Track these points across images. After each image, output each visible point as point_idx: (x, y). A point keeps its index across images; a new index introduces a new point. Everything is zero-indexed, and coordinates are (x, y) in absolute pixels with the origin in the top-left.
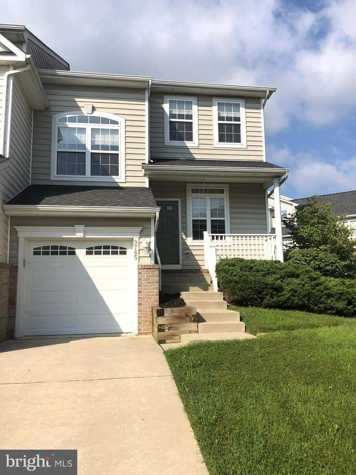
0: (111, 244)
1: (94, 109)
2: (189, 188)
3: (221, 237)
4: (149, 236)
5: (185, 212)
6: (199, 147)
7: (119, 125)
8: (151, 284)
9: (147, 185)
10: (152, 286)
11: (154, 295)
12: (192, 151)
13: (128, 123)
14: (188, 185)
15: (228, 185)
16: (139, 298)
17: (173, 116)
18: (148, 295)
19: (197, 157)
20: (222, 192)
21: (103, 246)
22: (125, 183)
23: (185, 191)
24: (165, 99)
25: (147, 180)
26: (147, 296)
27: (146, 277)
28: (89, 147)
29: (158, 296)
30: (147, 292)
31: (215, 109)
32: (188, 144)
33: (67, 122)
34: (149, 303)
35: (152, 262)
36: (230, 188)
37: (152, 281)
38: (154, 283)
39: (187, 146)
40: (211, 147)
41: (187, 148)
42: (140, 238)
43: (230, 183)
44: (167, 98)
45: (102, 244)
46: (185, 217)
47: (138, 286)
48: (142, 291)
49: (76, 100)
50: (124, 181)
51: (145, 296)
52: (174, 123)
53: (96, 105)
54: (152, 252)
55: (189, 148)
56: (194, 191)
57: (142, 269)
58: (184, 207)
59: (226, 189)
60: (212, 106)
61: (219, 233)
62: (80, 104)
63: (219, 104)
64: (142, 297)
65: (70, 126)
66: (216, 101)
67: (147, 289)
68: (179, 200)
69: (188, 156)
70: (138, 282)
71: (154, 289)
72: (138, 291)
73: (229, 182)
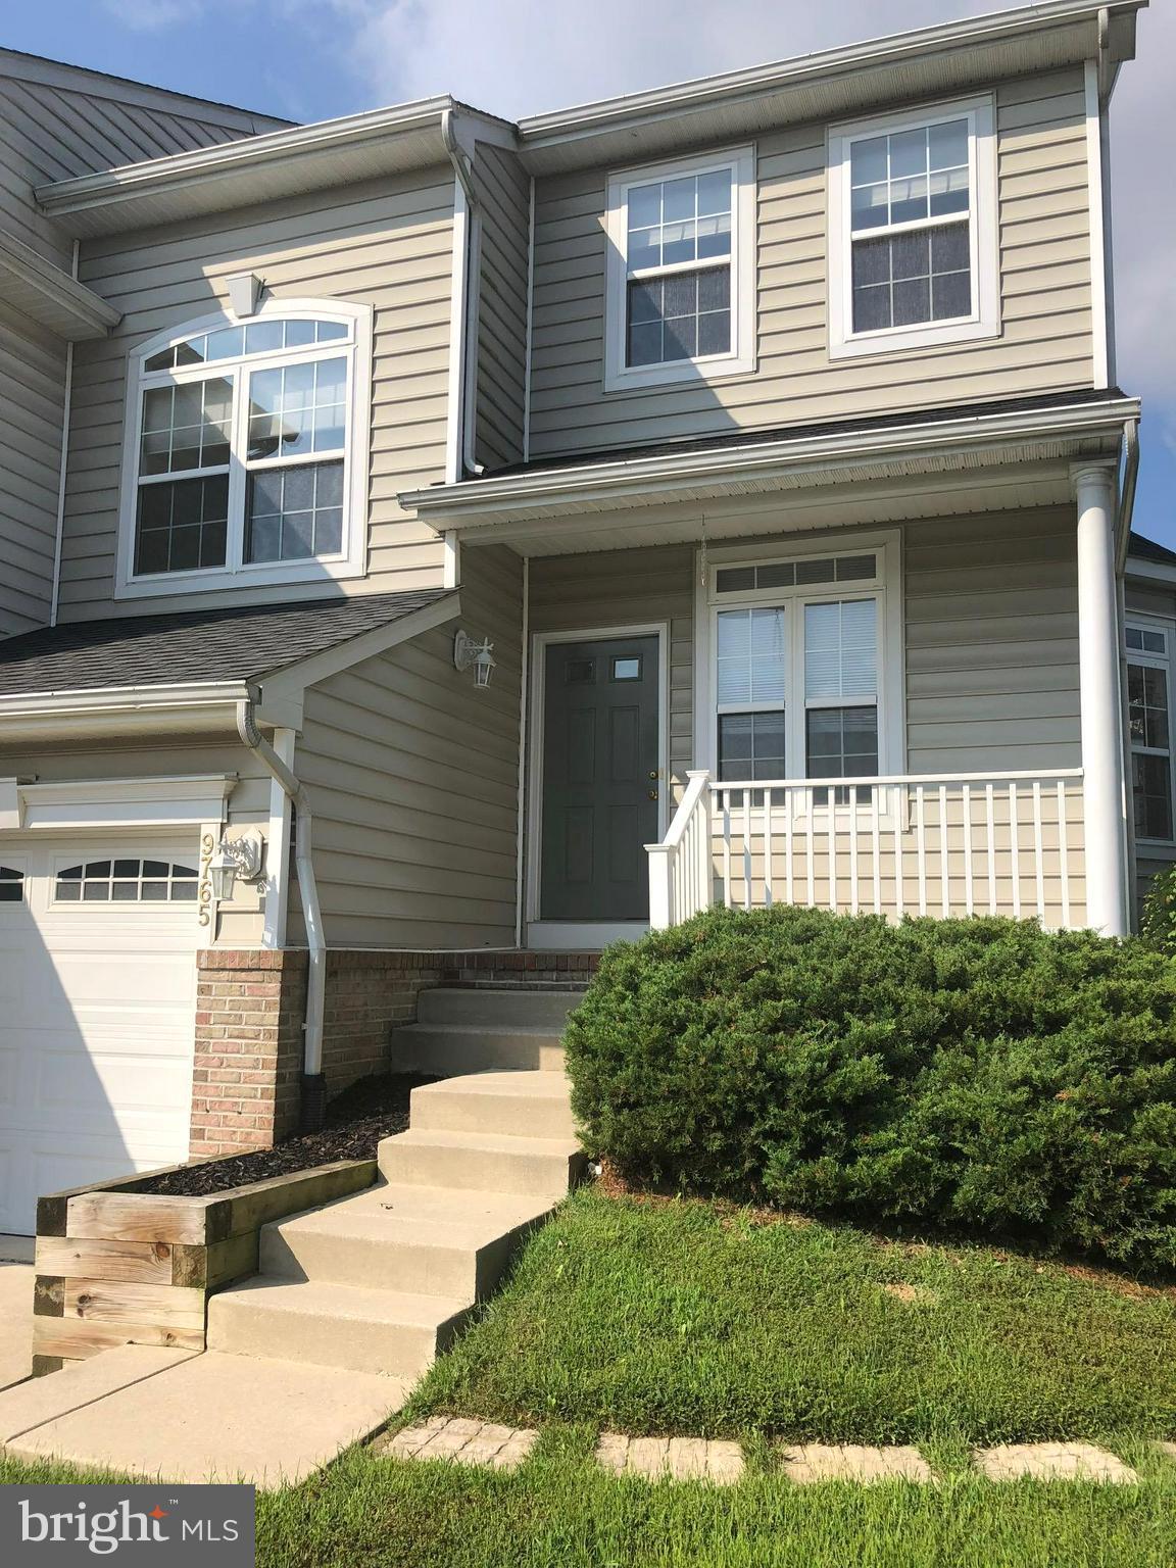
0: (142, 854)
1: (261, 292)
2: (707, 569)
3: (864, 794)
4: (262, 813)
5: (684, 683)
6: (757, 372)
7: (350, 339)
8: (244, 1041)
9: (448, 579)
10: (247, 1052)
11: (255, 1097)
12: (725, 397)
13: (386, 323)
14: (703, 556)
15: (896, 533)
16: (195, 1104)
17: (642, 253)
18: (231, 1092)
19: (746, 419)
20: (863, 568)
21: (116, 862)
22: (367, 576)
23: (689, 588)
24: (612, 191)
25: (448, 556)
26: (226, 1096)
27: (227, 1007)
28: (239, 448)
29: (273, 1101)
30: (229, 1078)
31: (839, 179)
32: (708, 366)
33: (172, 366)
34: (234, 1132)
35: (268, 937)
36: (907, 542)
37: (249, 1029)
38: (256, 1037)
39: (704, 380)
40: (817, 362)
41: (701, 387)
42: (229, 823)
43: (906, 520)
44: (621, 184)
45: (113, 855)
46: (684, 707)
47: (196, 1051)
48: (210, 1070)
49: (208, 270)
50: (361, 573)
51: (219, 1096)
52: (649, 289)
53: (270, 276)
54: (268, 889)
55: (711, 383)
56: (728, 581)
57: (211, 970)
58: (684, 658)
59: (887, 554)
60: (823, 168)
61: (847, 775)
62: (218, 286)
63: (858, 153)
64: (208, 1099)
65: (181, 380)
66: (841, 138)
67: (229, 1066)
68: (661, 628)
69: (708, 425)
70: (197, 1029)
71: (256, 1068)
72: (195, 1071)
73: (897, 515)
